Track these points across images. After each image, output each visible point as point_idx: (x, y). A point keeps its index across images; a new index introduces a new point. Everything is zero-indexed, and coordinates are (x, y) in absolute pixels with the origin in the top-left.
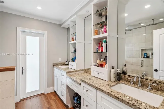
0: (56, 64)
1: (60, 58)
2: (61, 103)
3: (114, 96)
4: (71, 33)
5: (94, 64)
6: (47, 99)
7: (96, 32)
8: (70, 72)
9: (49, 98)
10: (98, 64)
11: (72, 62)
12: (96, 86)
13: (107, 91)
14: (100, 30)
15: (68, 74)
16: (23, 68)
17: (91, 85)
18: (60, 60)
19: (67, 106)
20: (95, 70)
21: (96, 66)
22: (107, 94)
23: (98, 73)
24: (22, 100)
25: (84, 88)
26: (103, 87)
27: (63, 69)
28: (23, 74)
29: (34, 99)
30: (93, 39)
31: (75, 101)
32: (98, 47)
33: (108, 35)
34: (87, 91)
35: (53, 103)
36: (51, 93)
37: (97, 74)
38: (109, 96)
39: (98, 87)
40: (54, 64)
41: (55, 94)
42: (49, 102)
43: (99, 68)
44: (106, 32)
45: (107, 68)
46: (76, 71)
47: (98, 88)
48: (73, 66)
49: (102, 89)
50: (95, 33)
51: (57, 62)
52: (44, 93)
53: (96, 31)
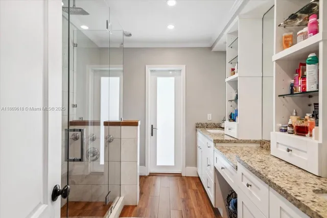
0: (202, 125)
1: (208, 115)
2: (206, 201)
3: (315, 215)
4: (228, 58)
5: (280, 125)
6: (184, 185)
7: (285, 41)
8: (222, 142)
9: (187, 184)
10: (291, 126)
11: (230, 120)
12: (270, 177)
13: (296, 196)
14: (298, 33)
15: (217, 144)
16: (152, 126)
17: (256, 171)
18: (209, 118)
19: (216, 211)
20: (281, 142)
21: (286, 131)
22: (295, 204)
23: (288, 150)
24: (151, 175)
25: (244, 178)
26: (288, 185)
27: (210, 134)
28: (152, 135)
29: (165, 179)
30: (276, 61)
31: (231, 204)
32: (293, 81)
33: (321, 39)
34: (248, 185)
35: (192, 195)
36: (193, 178)
37: (286, 151)
38: (299, 211)
39: (272, 180)
40: (197, 124)
41: (198, 181)
42: (185, 192)
43: (294, 136)
44: (316, 32)
45: (317, 138)
46: (236, 141)
47: (273, 183)
48: (232, 130)
49: (282, 186)
50: (282, 45)
51: (203, 121)
52: (181, 174)
53: (286, 37)
